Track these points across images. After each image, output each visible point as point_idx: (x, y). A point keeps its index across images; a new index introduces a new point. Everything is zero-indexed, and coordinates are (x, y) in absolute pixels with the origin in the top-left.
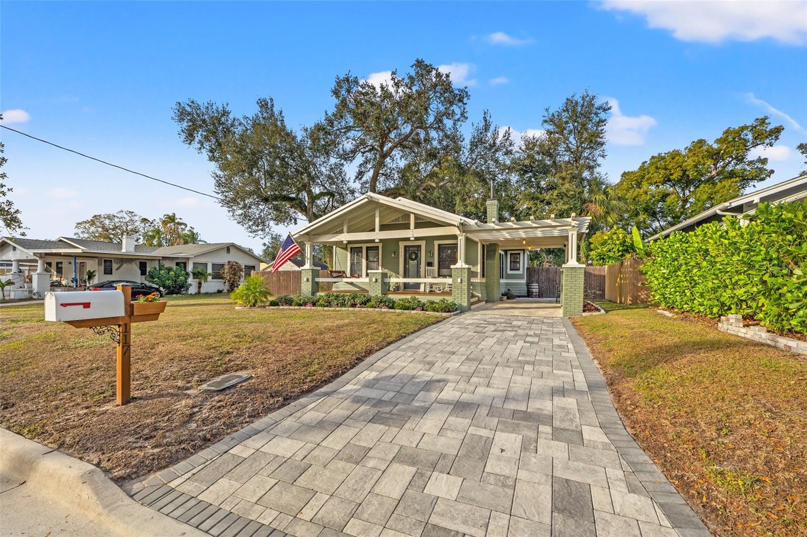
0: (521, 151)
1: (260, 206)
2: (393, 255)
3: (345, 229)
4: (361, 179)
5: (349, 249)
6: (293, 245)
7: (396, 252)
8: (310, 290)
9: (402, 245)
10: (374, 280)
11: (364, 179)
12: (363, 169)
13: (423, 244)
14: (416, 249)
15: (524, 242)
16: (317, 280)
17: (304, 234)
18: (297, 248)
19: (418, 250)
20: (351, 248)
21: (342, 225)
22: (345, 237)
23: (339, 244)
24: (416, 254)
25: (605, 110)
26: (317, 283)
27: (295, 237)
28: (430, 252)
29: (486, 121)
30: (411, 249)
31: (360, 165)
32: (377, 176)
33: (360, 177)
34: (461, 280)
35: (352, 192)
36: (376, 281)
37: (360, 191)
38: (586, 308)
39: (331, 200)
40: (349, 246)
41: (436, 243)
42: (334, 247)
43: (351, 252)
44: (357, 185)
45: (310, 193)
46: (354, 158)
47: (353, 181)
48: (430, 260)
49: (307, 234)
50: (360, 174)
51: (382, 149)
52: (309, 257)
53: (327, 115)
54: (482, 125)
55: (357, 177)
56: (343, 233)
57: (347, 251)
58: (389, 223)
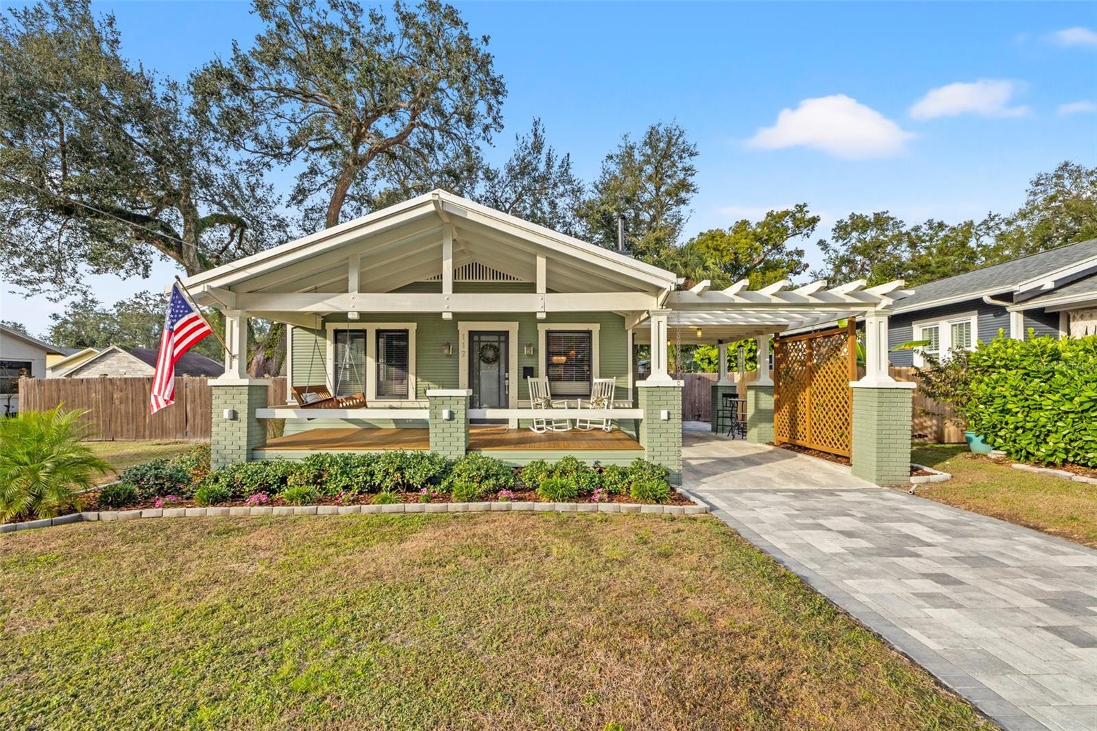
0: (596, 191)
2: (446, 351)
3: (354, 281)
4: (301, 202)
5: (330, 334)
6: (186, 318)
7: (453, 345)
8: (244, 442)
9: (464, 328)
10: (445, 414)
11: (308, 203)
12: (306, 185)
13: (513, 328)
14: (495, 338)
15: (699, 334)
16: (261, 413)
17: (221, 287)
18: (202, 325)
19: (499, 342)
20: (337, 332)
21: (344, 268)
22: (353, 303)
23: (300, 320)
24: (497, 350)
25: (692, 155)
26: (262, 422)
27: (193, 292)
28: (528, 344)
29: (535, 135)
30: (483, 338)
31: (303, 176)
32: (343, 199)
33: (300, 198)
35: (281, 225)
36: (452, 416)
37: (301, 223)
39: (237, 234)
40: (331, 327)
42: (289, 327)
43: (336, 341)
44: (293, 214)
45: (189, 210)
46: (290, 157)
47: (285, 204)
48: (529, 363)
49: (229, 287)
50: (300, 194)
51: (356, 149)
52: (236, 351)
53: (235, 50)
54: (531, 140)
55: (294, 198)
56: (347, 291)
57: (326, 338)
58: (433, 281)
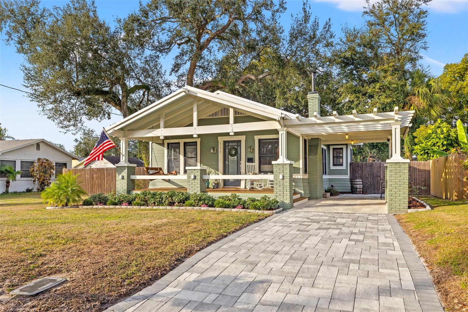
0: (341, 43)
1: (72, 101)
2: (212, 151)
3: (162, 124)
4: (177, 71)
5: (166, 145)
7: (215, 148)
8: (126, 188)
9: (221, 140)
10: (192, 177)
11: (181, 72)
12: (179, 62)
13: (243, 138)
14: (236, 144)
15: (347, 137)
16: (133, 177)
17: (118, 129)
18: (112, 144)
19: (237, 146)
20: (168, 144)
21: (158, 119)
22: (162, 132)
23: (155, 139)
24: (236, 150)
26: (133, 181)
27: (109, 132)
28: (250, 148)
29: (305, 12)
30: (230, 144)
31: (177, 57)
33: (176, 69)
34: (283, 176)
35: (168, 85)
36: (195, 178)
37: (176, 84)
38: (411, 204)
39: (146, 93)
40: (166, 142)
41: (257, 138)
42: (150, 143)
43: (168, 148)
44: (173, 78)
45: (124, 86)
46: (169, 49)
47: (169, 74)
48: (250, 156)
49: (122, 129)
50: (176, 67)
51: (199, 41)
52: (124, 153)
53: (141, 5)
54: (301, 16)
55: (173, 70)
56: (159, 128)
57: (164, 147)
58: (207, 118)
